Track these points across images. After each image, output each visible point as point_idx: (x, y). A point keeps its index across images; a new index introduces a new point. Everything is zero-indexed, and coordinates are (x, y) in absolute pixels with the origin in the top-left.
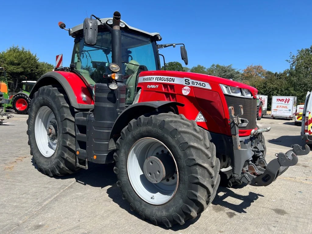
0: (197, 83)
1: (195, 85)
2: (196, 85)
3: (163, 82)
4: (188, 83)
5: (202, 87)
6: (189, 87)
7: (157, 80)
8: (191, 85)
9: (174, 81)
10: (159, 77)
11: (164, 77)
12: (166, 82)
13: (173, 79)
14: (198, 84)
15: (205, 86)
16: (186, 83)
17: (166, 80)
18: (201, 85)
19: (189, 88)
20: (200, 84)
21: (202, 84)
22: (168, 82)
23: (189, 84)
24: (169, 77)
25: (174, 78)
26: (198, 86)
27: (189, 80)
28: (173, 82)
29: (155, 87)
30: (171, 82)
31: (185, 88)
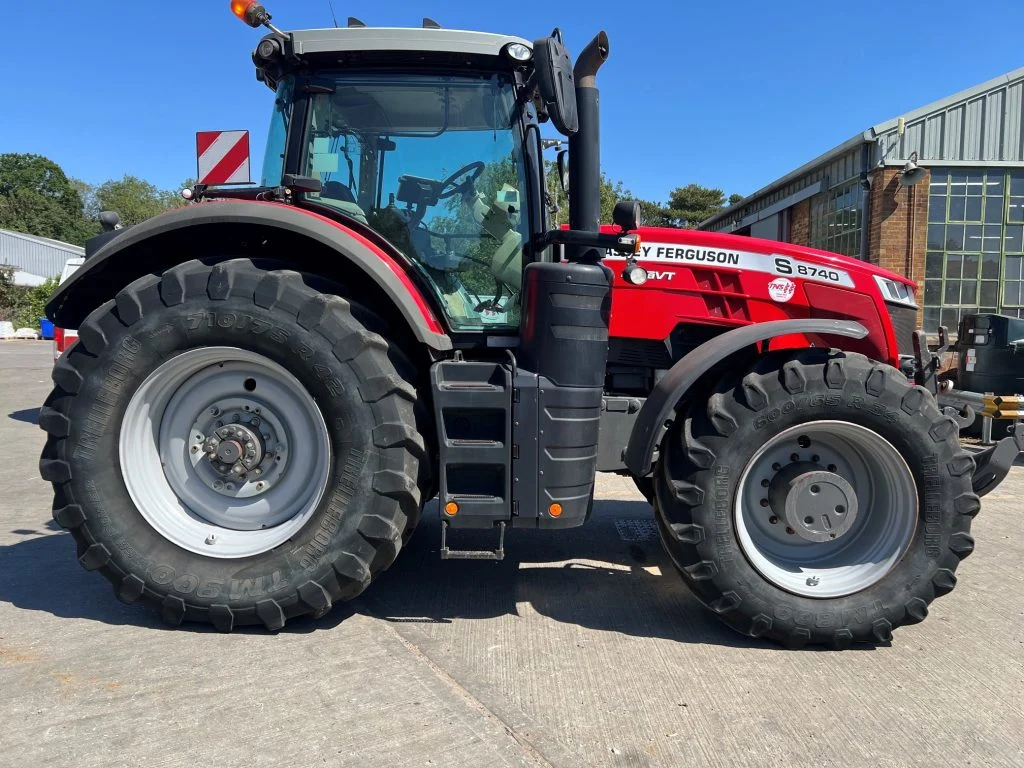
0: (815, 270)
1: (809, 276)
2: (813, 275)
3: (695, 261)
4: (787, 270)
5: (828, 280)
6: (791, 279)
7: (667, 256)
8: (795, 274)
9: (735, 262)
10: (676, 246)
11: (695, 248)
12: (705, 263)
13: (731, 255)
14: (817, 273)
15: (837, 280)
16: (778, 269)
17: (707, 257)
18: (826, 277)
19: (790, 283)
20: (823, 274)
21: (830, 273)
22: (716, 264)
23: (790, 272)
24: (717, 251)
25: (735, 253)
26: (817, 278)
27: (788, 263)
28: (731, 265)
29: (659, 278)
30: (725, 265)
31: (777, 282)
